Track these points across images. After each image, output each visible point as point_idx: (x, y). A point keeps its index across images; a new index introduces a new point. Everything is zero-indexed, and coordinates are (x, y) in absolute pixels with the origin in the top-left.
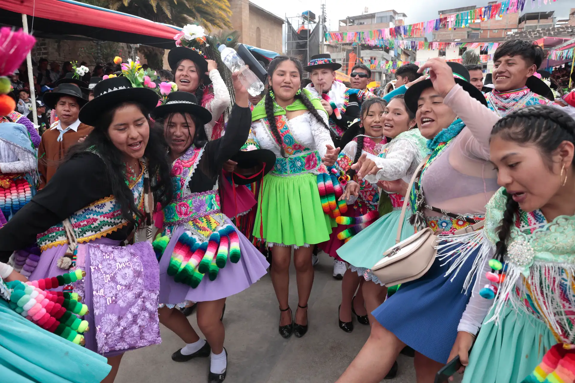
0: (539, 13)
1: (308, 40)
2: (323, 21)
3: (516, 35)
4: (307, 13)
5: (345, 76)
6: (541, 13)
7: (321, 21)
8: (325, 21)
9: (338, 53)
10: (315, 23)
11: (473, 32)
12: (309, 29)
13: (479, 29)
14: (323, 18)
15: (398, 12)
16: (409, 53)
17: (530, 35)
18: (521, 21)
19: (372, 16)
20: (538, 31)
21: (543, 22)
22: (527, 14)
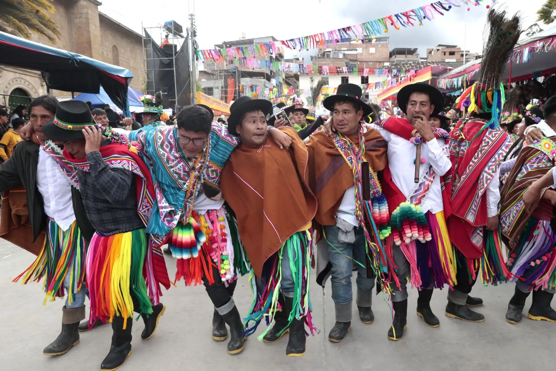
0: (405, 49)
1: (174, 58)
2: (193, 35)
3: (392, 67)
4: (171, 24)
5: (224, 105)
6: (408, 49)
7: (190, 35)
8: (195, 36)
9: (216, 81)
10: (182, 37)
11: (351, 63)
12: (175, 43)
13: (356, 61)
14: (193, 32)
15: (278, 40)
16: (290, 83)
17: (404, 67)
18: (391, 54)
19: (250, 42)
20: (410, 64)
21: (409, 57)
22: (396, 49)
